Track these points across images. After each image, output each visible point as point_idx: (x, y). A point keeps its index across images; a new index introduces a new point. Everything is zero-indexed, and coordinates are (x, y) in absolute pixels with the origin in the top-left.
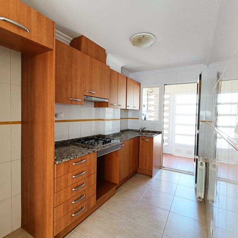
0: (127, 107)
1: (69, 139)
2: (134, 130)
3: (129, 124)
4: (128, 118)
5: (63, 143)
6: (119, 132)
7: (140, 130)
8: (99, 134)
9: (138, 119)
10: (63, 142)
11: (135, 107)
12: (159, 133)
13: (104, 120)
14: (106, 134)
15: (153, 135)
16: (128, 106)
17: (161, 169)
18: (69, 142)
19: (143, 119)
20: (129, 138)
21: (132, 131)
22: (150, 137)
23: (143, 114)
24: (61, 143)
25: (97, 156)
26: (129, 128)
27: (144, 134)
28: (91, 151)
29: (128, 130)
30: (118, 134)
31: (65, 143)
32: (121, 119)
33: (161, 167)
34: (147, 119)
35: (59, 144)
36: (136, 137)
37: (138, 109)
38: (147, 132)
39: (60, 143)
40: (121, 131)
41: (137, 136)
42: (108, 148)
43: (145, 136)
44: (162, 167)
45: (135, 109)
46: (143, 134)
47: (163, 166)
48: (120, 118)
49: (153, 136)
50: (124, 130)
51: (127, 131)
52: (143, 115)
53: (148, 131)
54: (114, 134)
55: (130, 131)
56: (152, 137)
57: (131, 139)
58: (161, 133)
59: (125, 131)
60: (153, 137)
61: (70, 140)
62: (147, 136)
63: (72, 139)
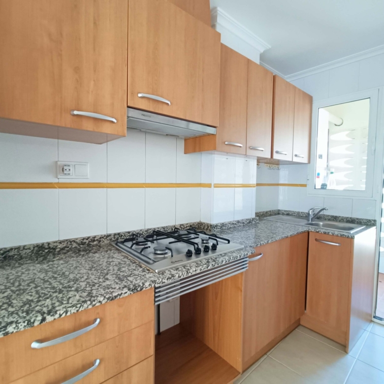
0: (275, 154)
1: (109, 233)
2: (294, 212)
3: (281, 198)
4: (278, 185)
5: (89, 245)
6: (254, 216)
7: (309, 214)
8: (198, 221)
9: (305, 186)
10: (87, 241)
11: (296, 156)
12: (369, 223)
13: (209, 186)
14: (214, 222)
15: (352, 229)
16: (277, 152)
17: (372, 321)
18: (106, 242)
19: (318, 186)
20: (278, 238)
21: (288, 214)
22: (342, 236)
23: (319, 174)
24: (83, 244)
25: (155, 302)
26: (282, 207)
27: (321, 223)
28: (126, 290)
29: (278, 213)
30: (250, 222)
31: (95, 243)
32: (258, 185)
33: (371, 316)
34: (328, 187)
35: (75, 245)
36: (298, 234)
37: (305, 161)
38: (329, 220)
39: (79, 245)
40: (257, 214)
41: (301, 229)
42: (198, 271)
43: (325, 233)
44: (374, 317)
45: (296, 160)
46: (317, 225)
47: (377, 315)
48: (255, 183)
49: (352, 232)
50: (267, 212)
51: (275, 214)
52: (318, 177)
53: (333, 216)
54: (238, 222)
55: (283, 214)
56: (348, 237)
57: (283, 239)
58: (374, 225)
59: (270, 215)
60: (353, 238)
61: (110, 235)
62: (331, 231)
63: (115, 235)
